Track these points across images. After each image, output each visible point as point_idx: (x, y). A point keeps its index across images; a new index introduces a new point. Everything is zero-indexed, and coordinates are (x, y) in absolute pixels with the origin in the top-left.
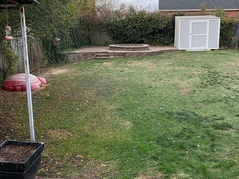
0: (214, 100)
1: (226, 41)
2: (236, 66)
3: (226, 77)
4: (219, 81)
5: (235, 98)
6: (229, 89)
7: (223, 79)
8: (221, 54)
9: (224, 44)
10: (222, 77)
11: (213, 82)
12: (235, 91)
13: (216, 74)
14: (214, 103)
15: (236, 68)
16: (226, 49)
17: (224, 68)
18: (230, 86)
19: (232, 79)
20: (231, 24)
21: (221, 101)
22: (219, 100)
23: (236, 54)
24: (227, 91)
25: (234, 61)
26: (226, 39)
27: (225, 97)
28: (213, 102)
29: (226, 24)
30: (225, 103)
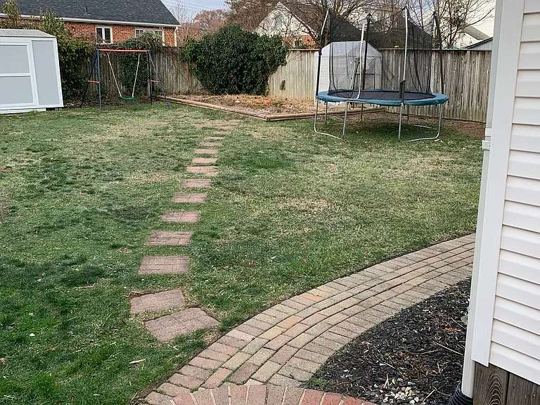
0: (61, 222)
1: (77, 88)
2: (104, 141)
3: (84, 168)
4: (69, 179)
5: (106, 211)
6: (92, 192)
7: (78, 174)
8: (69, 117)
9: (75, 94)
10: (74, 168)
11: (55, 182)
12: (105, 195)
13: (61, 162)
14: (62, 228)
15: (103, 147)
16: (80, 107)
17: (78, 149)
18: (94, 187)
19: (97, 171)
20: (82, 50)
21: (78, 222)
22: (73, 221)
23: (102, 117)
24: (88, 198)
25: (99, 132)
26: (77, 85)
27: (86, 211)
28: (59, 227)
29: (71, 50)
30: (86, 225)
